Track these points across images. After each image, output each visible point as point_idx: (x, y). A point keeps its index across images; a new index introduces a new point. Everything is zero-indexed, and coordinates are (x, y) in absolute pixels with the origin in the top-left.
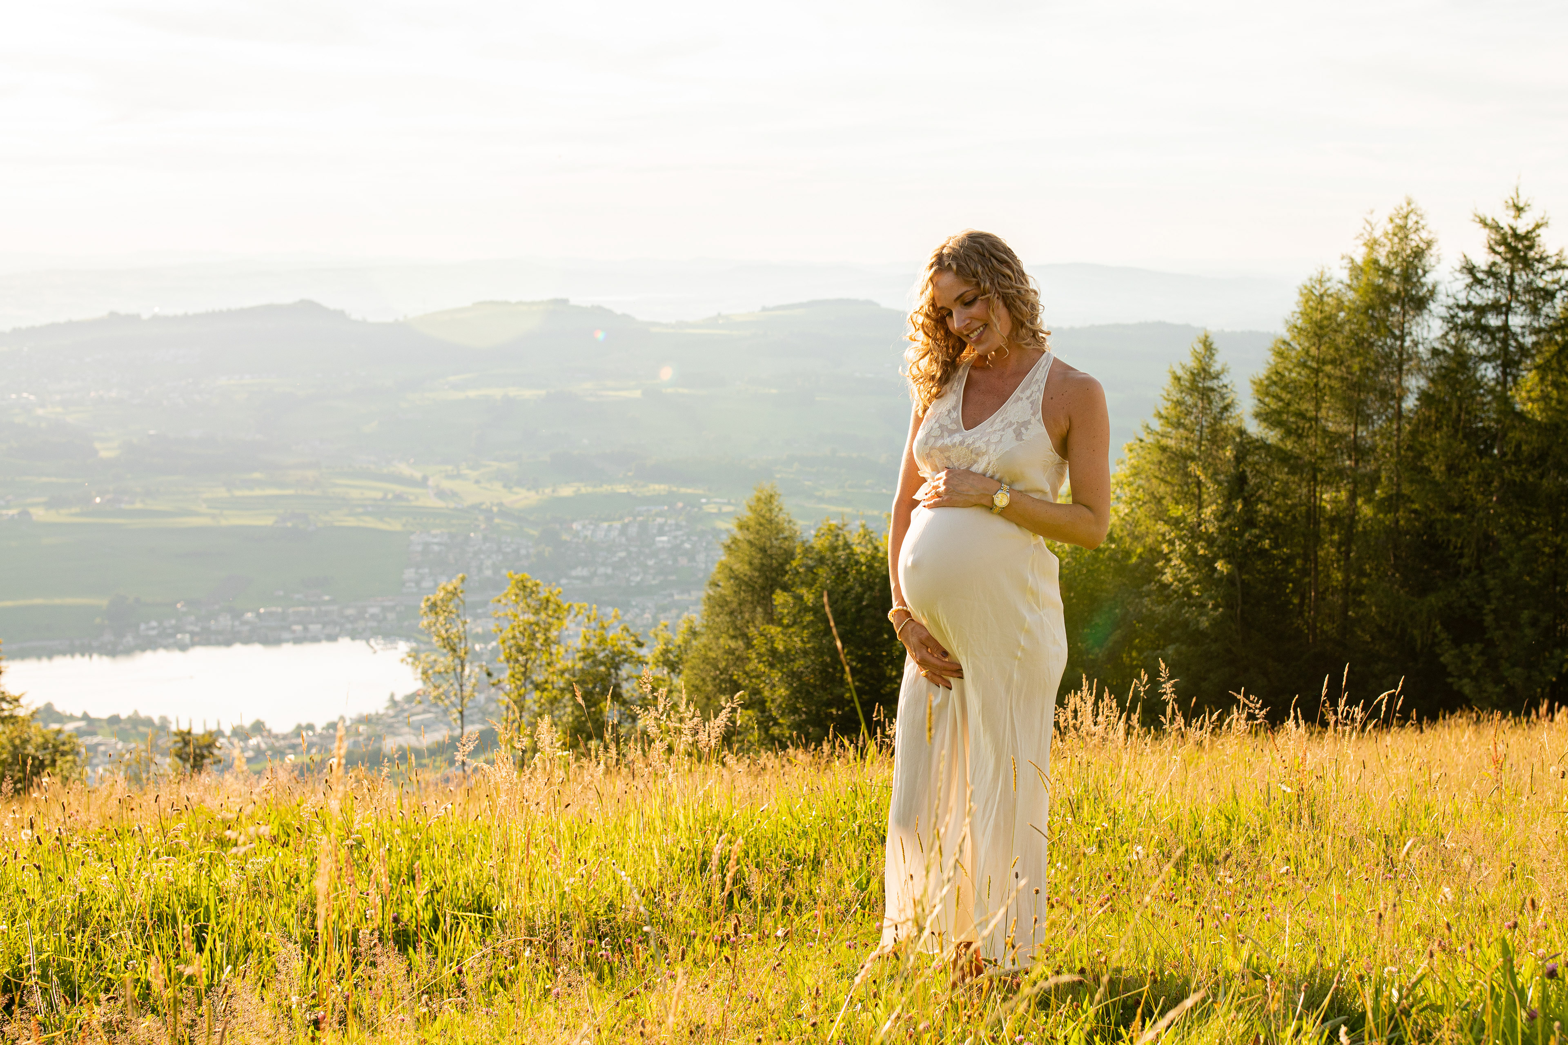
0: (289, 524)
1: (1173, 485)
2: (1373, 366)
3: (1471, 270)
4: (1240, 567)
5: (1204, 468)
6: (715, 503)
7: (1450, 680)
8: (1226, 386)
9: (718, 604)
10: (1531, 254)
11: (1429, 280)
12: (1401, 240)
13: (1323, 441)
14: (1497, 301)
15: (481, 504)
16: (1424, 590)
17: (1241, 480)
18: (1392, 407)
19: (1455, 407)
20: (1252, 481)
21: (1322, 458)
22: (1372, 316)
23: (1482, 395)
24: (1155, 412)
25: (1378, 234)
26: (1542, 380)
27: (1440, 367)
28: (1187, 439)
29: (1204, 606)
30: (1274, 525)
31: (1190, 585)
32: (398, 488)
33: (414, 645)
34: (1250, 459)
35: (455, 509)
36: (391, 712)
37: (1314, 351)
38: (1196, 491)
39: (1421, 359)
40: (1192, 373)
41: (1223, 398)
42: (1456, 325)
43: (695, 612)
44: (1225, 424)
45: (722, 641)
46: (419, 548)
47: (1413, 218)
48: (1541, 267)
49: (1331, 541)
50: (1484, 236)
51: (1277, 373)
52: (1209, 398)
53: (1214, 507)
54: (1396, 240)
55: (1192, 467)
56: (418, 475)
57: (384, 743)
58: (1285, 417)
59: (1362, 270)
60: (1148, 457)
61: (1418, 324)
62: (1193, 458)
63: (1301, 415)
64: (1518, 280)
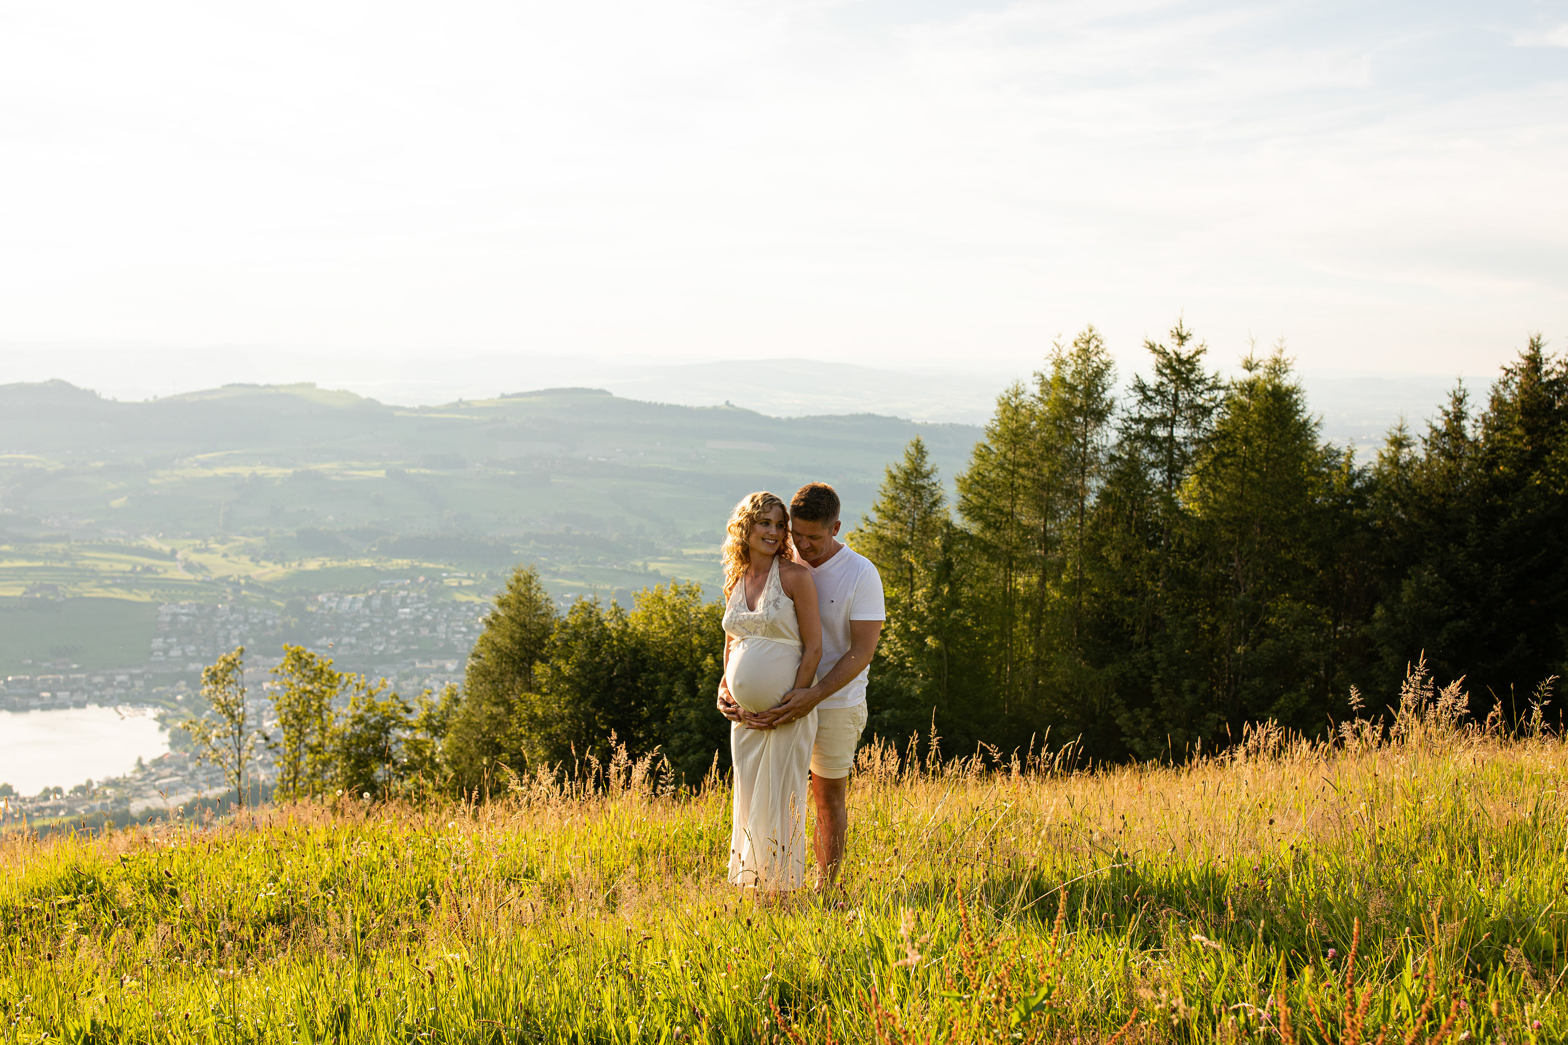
0: (38, 595)
1: (889, 570)
2: (1060, 470)
3: (1142, 388)
4: (947, 642)
5: (916, 556)
6: (455, 577)
7: (1123, 739)
8: (935, 484)
9: (481, 674)
10: (1192, 376)
11: (1108, 395)
12: (1084, 361)
13: (1017, 534)
14: (1164, 415)
15: (229, 577)
16: (1100, 663)
17: (947, 566)
18: (1076, 504)
19: (1129, 505)
20: (957, 568)
21: (1017, 548)
22: (1060, 426)
23: (1151, 496)
24: (873, 506)
25: (1064, 355)
26: (1200, 484)
27: (1117, 471)
28: (901, 530)
29: (914, 675)
30: (976, 605)
31: (904, 657)
32: (147, 561)
33: (162, 711)
34: (955, 548)
35: (203, 581)
36: (139, 776)
37: (1010, 455)
38: (908, 575)
39: (1100, 464)
40: (906, 473)
41: (932, 495)
42: (1130, 435)
43: (456, 680)
44: (934, 516)
45: (484, 707)
46: (168, 619)
47: (1094, 343)
48: (1201, 387)
49: (1024, 618)
50: (1153, 359)
51: (979, 474)
52: (920, 494)
53: (924, 590)
54: (1080, 361)
55: (905, 554)
56: (167, 549)
57: (132, 805)
58: (985, 511)
59: (1051, 386)
60: (868, 546)
61: (1098, 433)
62: (907, 547)
63: (999, 510)
64: (1181, 398)
